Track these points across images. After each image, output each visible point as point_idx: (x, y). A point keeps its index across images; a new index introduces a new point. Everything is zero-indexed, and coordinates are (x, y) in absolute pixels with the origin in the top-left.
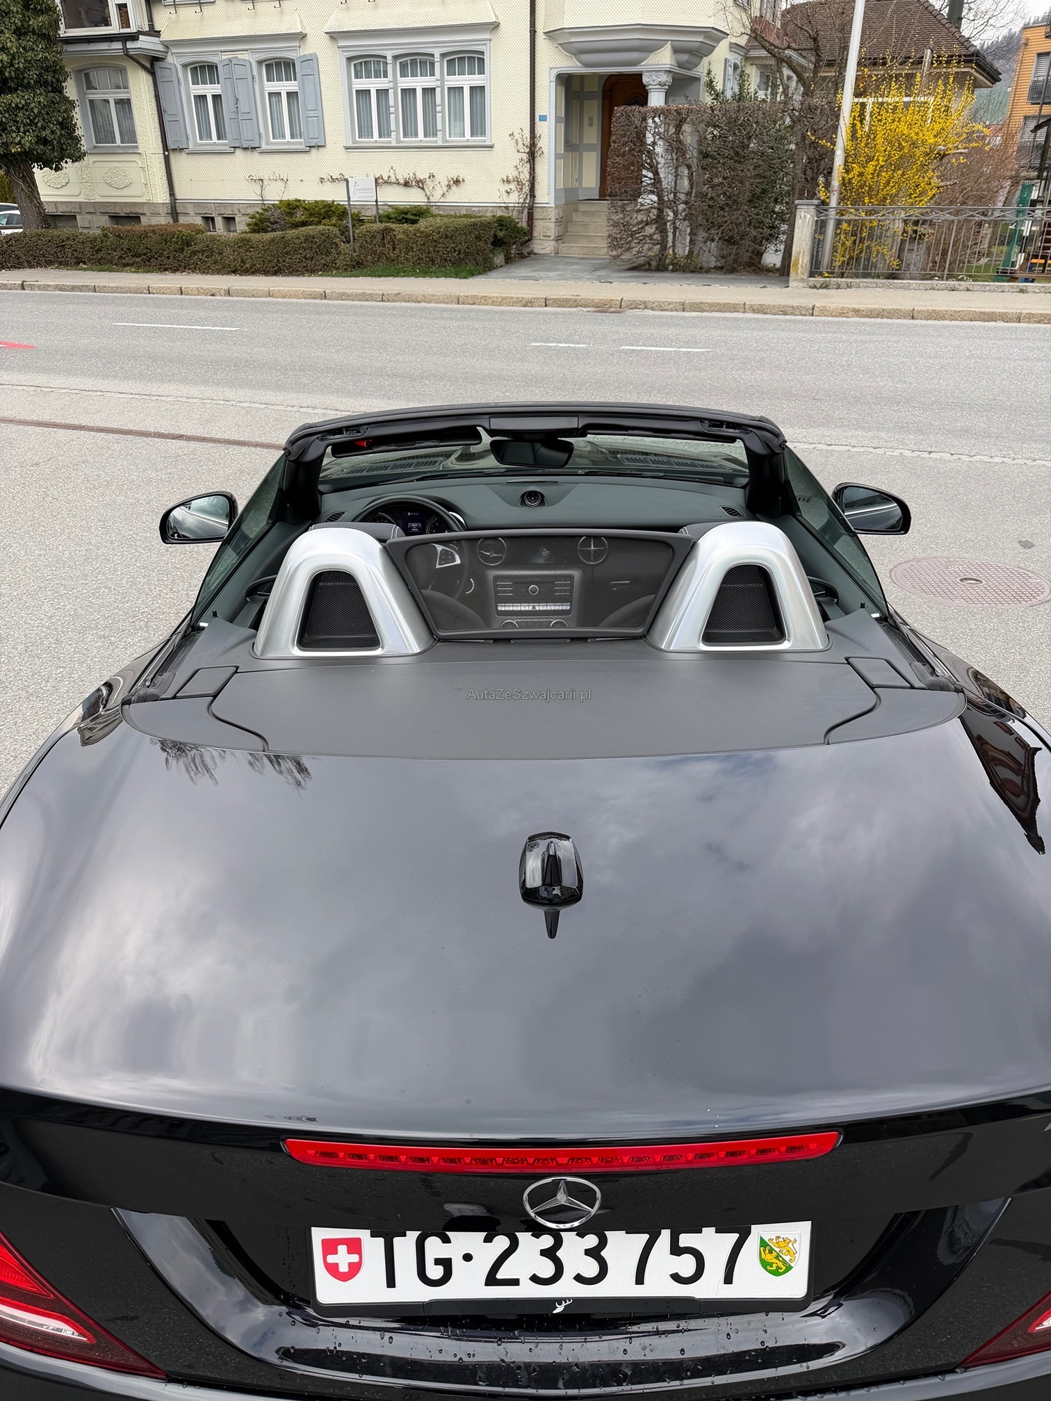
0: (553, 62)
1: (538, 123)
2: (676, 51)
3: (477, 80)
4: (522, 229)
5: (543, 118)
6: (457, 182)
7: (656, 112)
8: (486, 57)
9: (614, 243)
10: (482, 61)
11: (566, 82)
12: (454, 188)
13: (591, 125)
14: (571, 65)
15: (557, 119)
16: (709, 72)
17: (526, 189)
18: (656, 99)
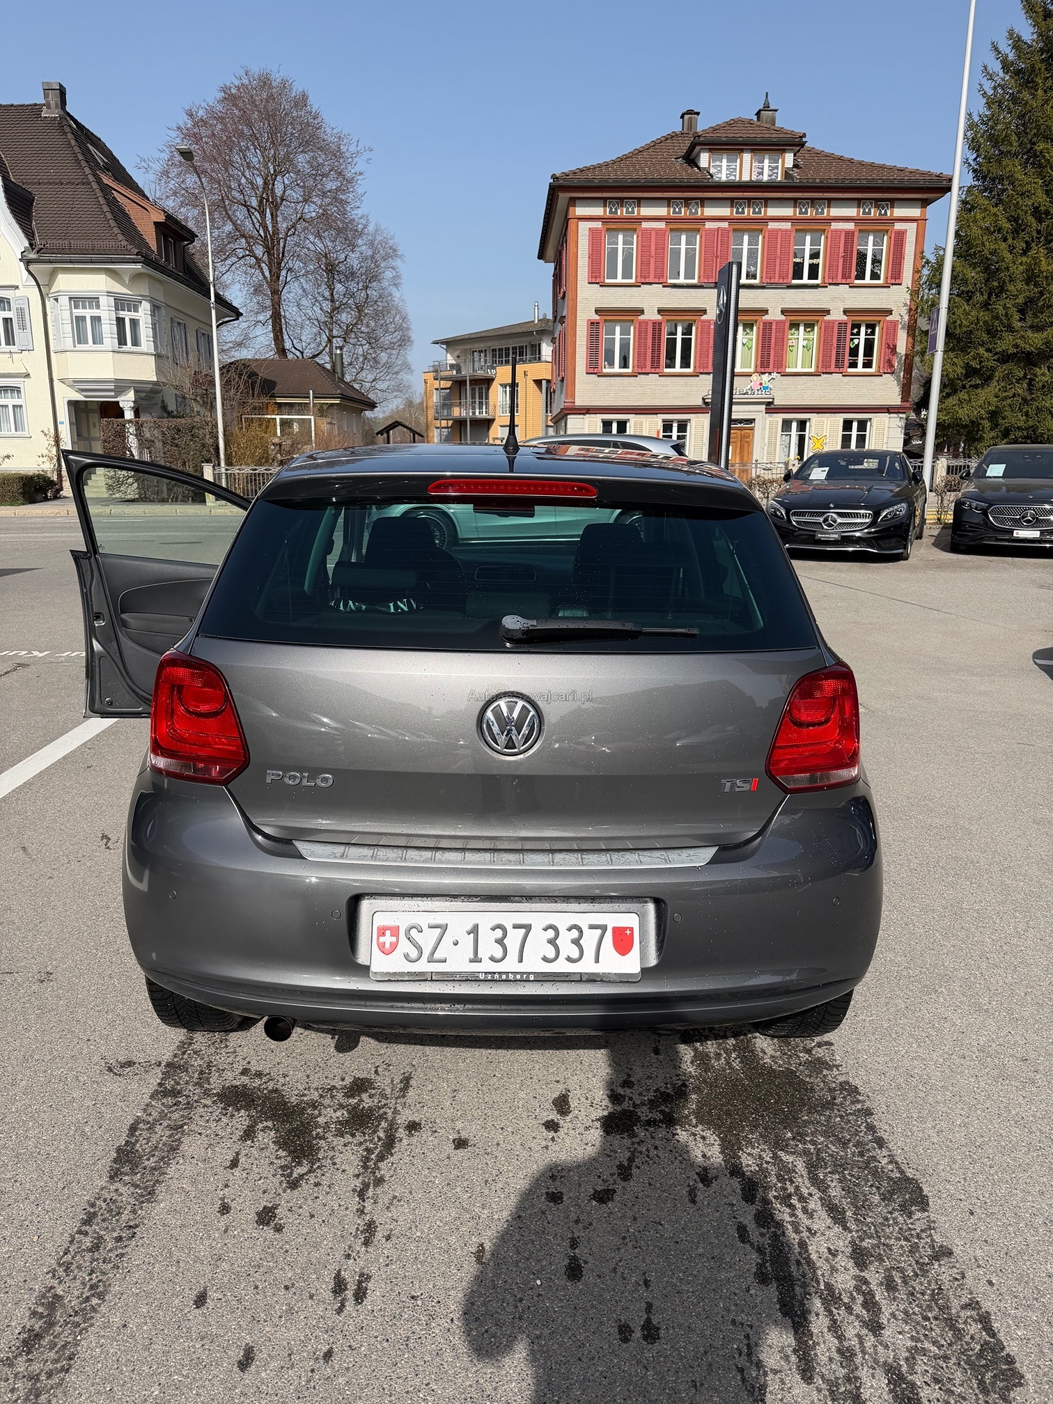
0: (66, 395)
1: (60, 426)
2: (136, 391)
3: (17, 402)
4: (53, 481)
5: (62, 423)
6: (8, 457)
7: (130, 421)
8: (22, 390)
9: (110, 487)
10: (19, 392)
11: (73, 405)
12: (6, 460)
13: (95, 426)
14: (79, 397)
15: (71, 423)
16: (163, 401)
17: (55, 461)
18: (129, 415)
